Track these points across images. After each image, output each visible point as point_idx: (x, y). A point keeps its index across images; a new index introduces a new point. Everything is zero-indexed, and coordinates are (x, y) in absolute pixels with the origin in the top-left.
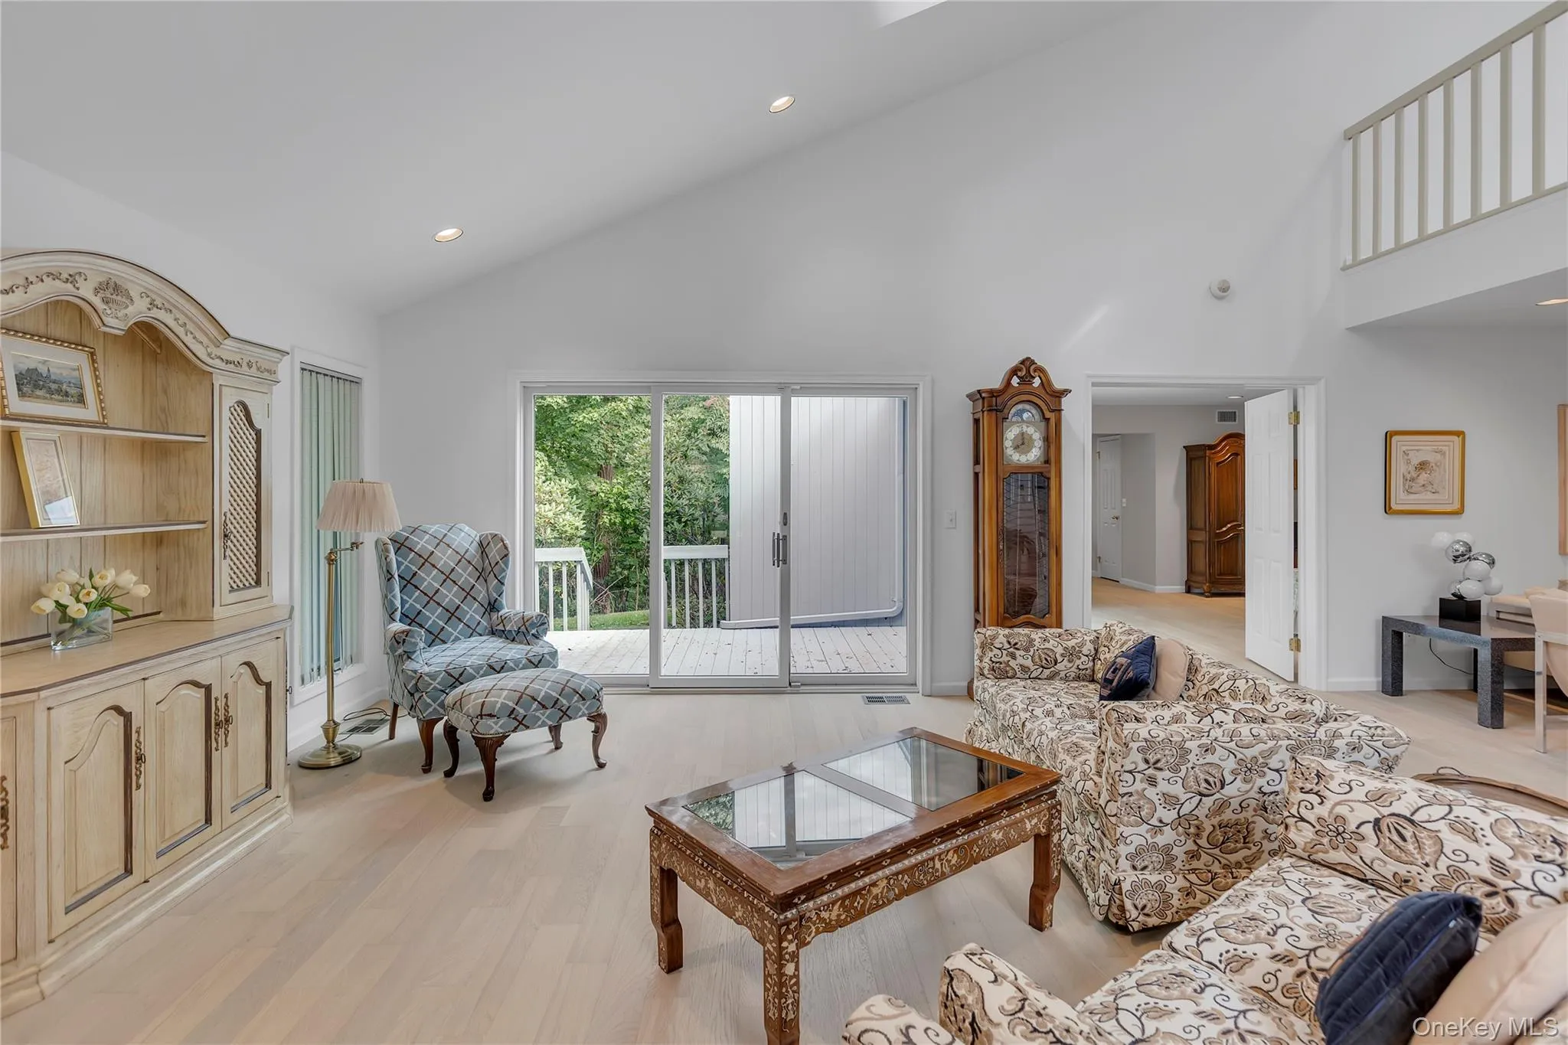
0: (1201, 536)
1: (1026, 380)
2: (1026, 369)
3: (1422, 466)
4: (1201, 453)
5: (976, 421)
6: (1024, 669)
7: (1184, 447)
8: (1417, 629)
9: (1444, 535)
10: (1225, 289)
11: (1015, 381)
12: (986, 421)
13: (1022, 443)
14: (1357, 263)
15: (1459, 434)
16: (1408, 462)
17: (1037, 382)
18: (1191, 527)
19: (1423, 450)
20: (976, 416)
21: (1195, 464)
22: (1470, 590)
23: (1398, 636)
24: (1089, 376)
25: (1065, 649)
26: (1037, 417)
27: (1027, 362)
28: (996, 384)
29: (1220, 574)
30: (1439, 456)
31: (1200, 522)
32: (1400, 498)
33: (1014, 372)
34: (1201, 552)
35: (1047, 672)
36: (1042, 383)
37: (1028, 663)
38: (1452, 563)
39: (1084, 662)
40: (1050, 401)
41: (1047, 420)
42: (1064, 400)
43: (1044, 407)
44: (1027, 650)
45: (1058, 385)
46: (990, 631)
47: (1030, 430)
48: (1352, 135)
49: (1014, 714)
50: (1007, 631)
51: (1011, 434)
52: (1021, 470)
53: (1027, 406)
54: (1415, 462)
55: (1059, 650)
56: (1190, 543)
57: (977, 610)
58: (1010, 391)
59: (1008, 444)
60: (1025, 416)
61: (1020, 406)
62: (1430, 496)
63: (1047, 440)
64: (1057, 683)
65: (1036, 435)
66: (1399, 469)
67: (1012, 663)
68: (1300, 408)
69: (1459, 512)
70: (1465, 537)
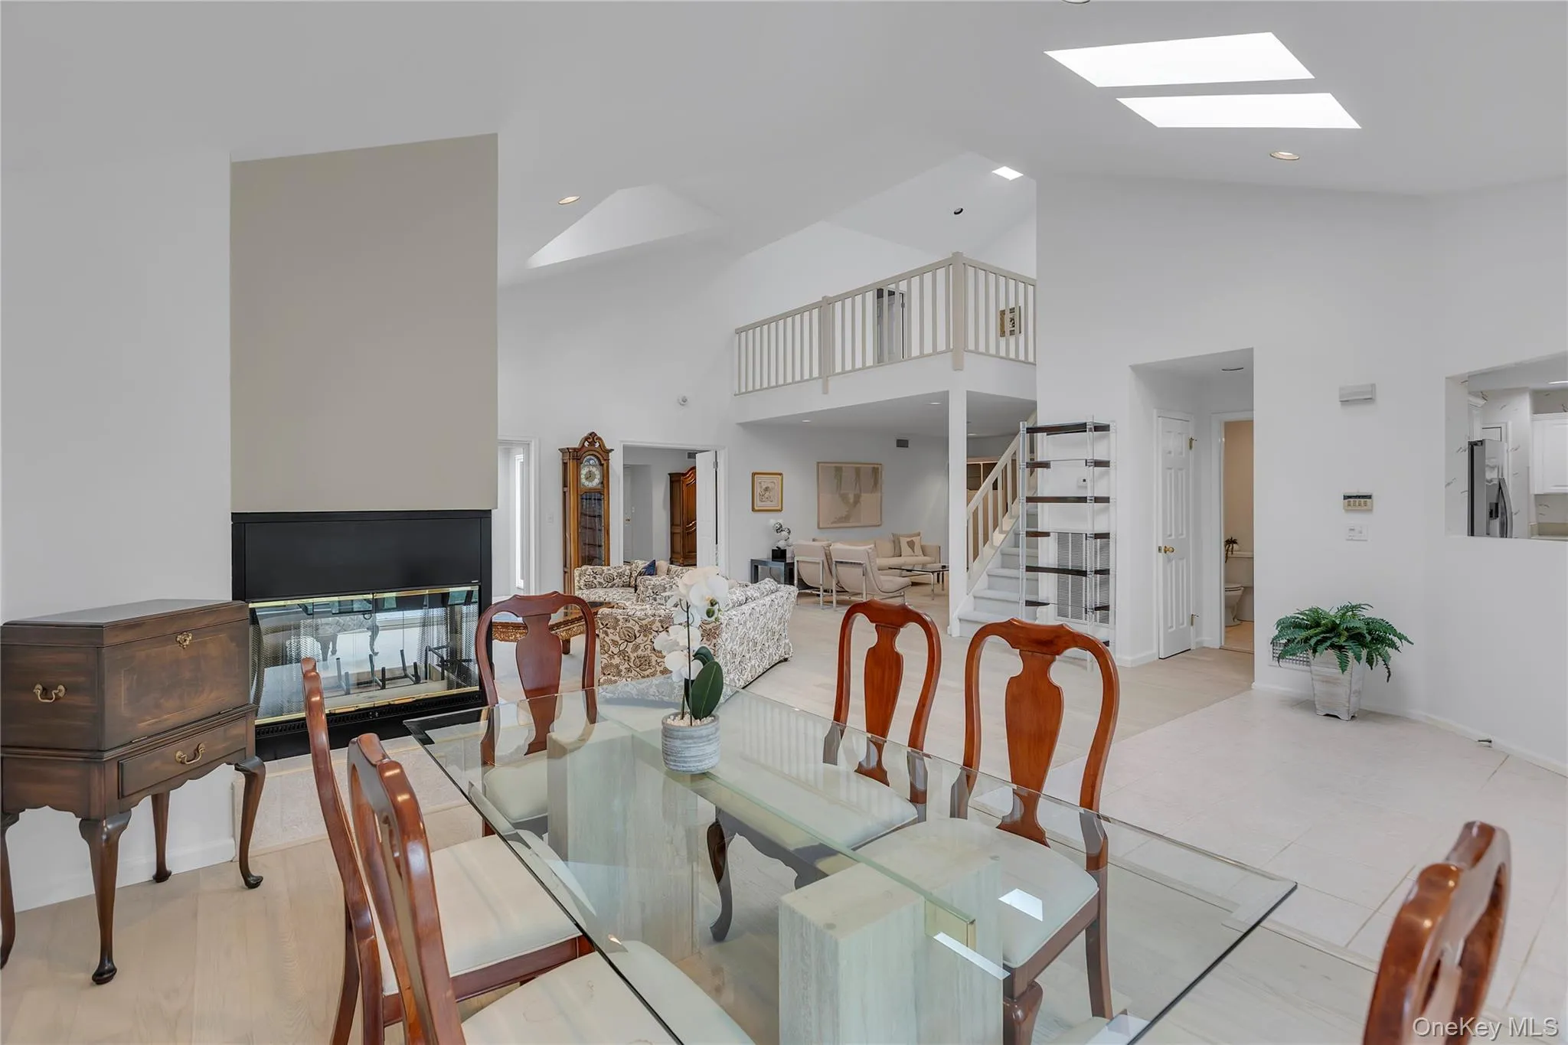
0: (678, 530)
1: (592, 444)
2: (592, 438)
3: (767, 489)
4: (677, 479)
5: (565, 464)
6: (600, 583)
7: (669, 474)
8: (764, 563)
9: (773, 520)
10: (685, 401)
11: (586, 444)
12: (571, 465)
13: (590, 476)
14: (740, 394)
15: (780, 474)
16: (761, 487)
17: (597, 445)
18: (673, 524)
19: (765, 482)
20: (565, 461)
21: (676, 485)
22: (782, 544)
23: (756, 567)
24: (622, 441)
25: (618, 573)
26: (597, 462)
27: (593, 435)
28: (577, 445)
29: (689, 552)
30: (773, 485)
31: (677, 521)
32: (759, 505)
33: (586, 439)
34: (678, 539)
35: (610, 584)
36: (600, 445)
37: (602, 581)
38: (776, 533)
39: (626, 579)
40: (603, 456)
41: (602, 465)
42: (610, 454)
43: (601, 458)
44: (601, 575)
45: (608, 447)
46: (584, 567)
47: (594, 470)
48: (739, 332)
49: (600, 597)
50: (592, 567)
51: (584, 472)
52: (591, 491)
53: (592, 457)
54: (764, 487)
55: (615, 574)
56: (673, 534)
57: (565, 566)
58: (584, 450)
59: (583, 476)
60: (591, 462)
61: (588, 457)
62: (769, 503)
63: (603, 476)
64: (614, 588)
65: (596, 472)
66: (758, 491)
67: (595, 581)
68: (718, 461)
69: (780, 511)
70: (781, 521)
